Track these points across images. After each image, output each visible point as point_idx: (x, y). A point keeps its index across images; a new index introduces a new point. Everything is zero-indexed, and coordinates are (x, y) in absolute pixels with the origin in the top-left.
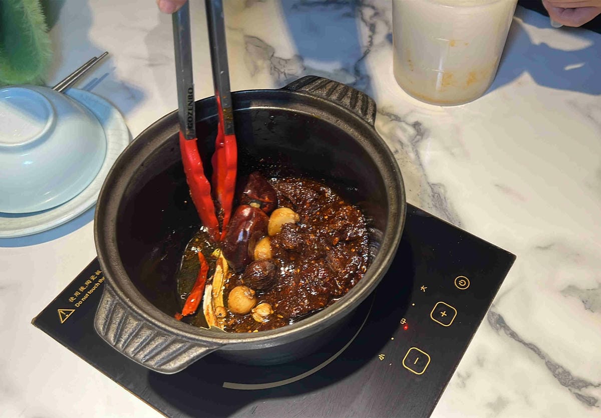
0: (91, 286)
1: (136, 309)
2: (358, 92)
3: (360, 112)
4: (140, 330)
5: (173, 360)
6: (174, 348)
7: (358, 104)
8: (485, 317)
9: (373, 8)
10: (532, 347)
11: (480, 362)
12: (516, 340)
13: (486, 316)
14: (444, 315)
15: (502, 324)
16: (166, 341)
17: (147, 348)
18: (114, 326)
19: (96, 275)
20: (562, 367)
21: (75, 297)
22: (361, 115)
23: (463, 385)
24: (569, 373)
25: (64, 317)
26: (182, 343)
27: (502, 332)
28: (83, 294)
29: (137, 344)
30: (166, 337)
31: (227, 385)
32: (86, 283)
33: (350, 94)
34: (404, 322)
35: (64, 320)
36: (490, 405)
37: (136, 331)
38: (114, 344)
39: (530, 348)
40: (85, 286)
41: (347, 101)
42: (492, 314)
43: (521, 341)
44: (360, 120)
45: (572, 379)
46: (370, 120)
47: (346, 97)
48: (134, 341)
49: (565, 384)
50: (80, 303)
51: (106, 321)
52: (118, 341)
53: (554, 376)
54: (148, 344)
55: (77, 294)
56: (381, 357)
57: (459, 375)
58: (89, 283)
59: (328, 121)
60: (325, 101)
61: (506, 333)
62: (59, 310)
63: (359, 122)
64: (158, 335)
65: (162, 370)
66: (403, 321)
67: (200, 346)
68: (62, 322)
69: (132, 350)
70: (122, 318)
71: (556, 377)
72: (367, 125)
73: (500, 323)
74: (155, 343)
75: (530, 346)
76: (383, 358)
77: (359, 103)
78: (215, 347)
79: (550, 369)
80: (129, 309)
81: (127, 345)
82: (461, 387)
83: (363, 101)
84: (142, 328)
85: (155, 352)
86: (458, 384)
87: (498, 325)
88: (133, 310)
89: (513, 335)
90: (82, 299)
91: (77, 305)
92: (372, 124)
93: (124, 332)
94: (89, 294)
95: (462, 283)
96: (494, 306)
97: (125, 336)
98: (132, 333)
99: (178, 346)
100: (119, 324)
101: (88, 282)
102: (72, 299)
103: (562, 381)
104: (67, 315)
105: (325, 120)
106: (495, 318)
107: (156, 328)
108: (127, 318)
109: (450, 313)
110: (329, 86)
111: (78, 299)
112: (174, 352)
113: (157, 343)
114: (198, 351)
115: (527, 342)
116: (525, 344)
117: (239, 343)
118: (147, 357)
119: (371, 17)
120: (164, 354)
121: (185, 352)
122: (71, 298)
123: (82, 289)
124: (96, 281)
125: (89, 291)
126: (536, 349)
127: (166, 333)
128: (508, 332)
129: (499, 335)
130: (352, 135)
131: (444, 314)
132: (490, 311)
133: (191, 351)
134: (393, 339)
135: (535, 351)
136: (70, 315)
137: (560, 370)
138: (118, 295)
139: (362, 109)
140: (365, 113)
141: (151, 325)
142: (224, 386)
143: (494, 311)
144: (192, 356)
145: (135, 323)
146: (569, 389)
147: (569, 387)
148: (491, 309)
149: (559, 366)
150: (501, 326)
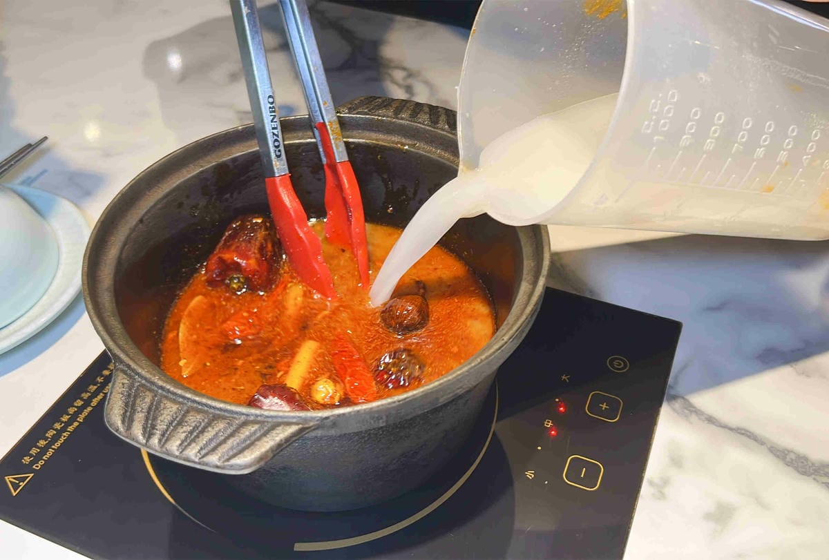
0: (55, 438)
1: (172, 389)
3: (447, 127)
4: (184, 416)
5: (248, 448)
6: (246, 432)
7: (441, 119)
9: (404, 69)
10: (743, 432)
11: (676, 461)
12: (716, 425)
13: (665, 402)
14: (605, 408)
15: (691, 408)
16: (225, 429)
17: (200, 439)
18: (140, 417)
19: (63, 422)
20: (792, 451)
21: (31, 456)
22: (449, 130)
23: (661, 496)
24: (806, 459)
25: (16, 486)
26: (257, 424)
27: (694, 418)
28: (44, 450)
29: (184, 434)
30: (230, 420)
31: (299, 547)
32: (47, 435)
33: (426, 109)
34: (550, 424)
35: (18, 491)
36: (708, 516)
37: (178, 418)
38: (144, 442)
39: (739, 433)
40: (46, 439)
43: (724, 426)
45: (813, 464)
48: (178, 430)
49: (805, 472)
50: (41, 463)
51: (126, 411)
52: (150, 435)
53: (787, 465)
54: (202, 432)
55: (34, 451)
56: (529, 475)
57: (651, 483)
58: (52, 434)
61: (700, 419)
62: (6, 478)
63: (449, 137)
64: (216, 418)
65: (232, 467)
67: (289, 424)
68: (14, 494)
69: (177, 443)
70: (152, 404)
71: (789, 466)
73: (688, 407)
74: (213, 429)
75: (739, 431)
76: (533, 475)
77: (443, 118)
78: (312, 424)
79: (778, 457)
80: (160, 391)
81: (167, 438)
82: (659, 499)
83: (448, 115)
84: (188, 412)
85: (215, 441)
86: (653, 494)
87: (686, 411)
88: (168, 391)
89: (711, 420)
90: (44, 458)
91: (37, 467)
93: (159, 421)
94: (53, 449)
95: (619, 364)
96: (671, 387)
97: (161, 426)
98: (172, 422)
99: (253, 428)
100: (148, 412)
101: (50, 433)
102: (27, 460)
103: (800, 469)
104: (21, 484)
106: (679, 402)
108: (160, 402)
109: (613, 403)
110: (395, 104)
111: (38, 458)
112: (249, 437)
113: (217, 429)
114: (287, 430)
115: (733, 427)
116: (731, 429)
118: (205, 450)
119: (405, 79)
120: (231, 442)
121: (265, 434)
122: (25, 458)
123: (42, 443)
124: (64, 430)
125: (54, 445)
126: (748, 434)
127: (228, 414)
128: (703, 418)
129: (691, 423)
131: (604, 406)
132: (669, 395)
133: (274, 432)
134: (540, 448)
135: (749, 437)
136: (25, 483)
137: (793, 456)
138: (138, 374)
139: (448, 123)
140: (454, 127)
141: (200, 406)
142: (295, 550)
143: (675, 394)
144: (278, 439)
145: (175, 407)
146: (814, 479)
147: (813, 476)
148: (669, 392)
149: (788, 451)
150: (691, 412)
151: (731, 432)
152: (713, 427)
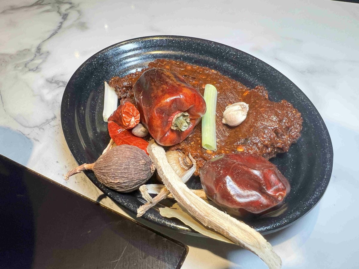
119: (66, 10)
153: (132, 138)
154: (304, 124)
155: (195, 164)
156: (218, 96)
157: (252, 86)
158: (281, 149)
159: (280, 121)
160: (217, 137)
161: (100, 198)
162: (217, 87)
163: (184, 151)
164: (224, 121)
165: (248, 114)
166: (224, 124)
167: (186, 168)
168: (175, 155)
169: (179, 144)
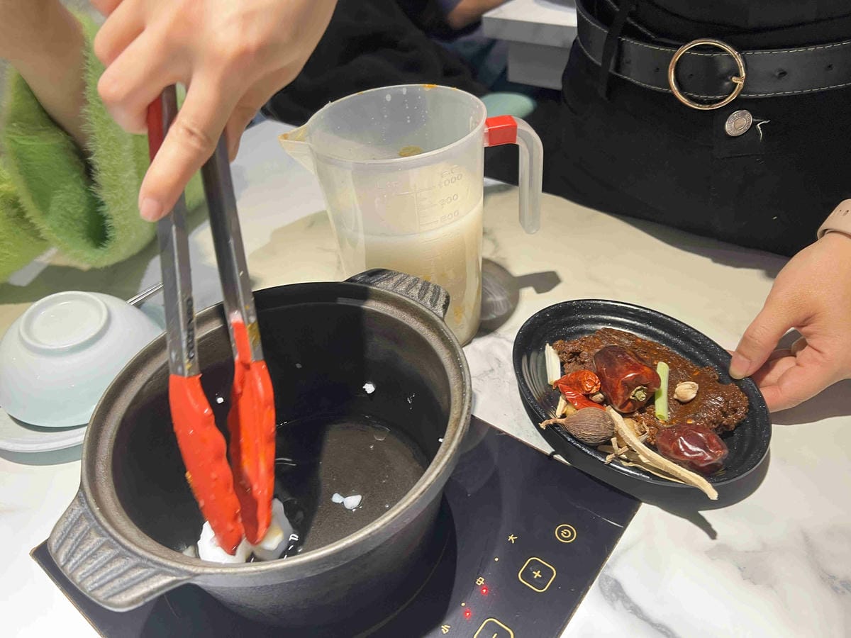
2: (429, 284)
3: (429, 303)
4: (99, 549)
5: (126, 591)
6: (133, 574)
7: (427, 295)
8: (595, 582)
10: (664, 630)
12: (639, 617)
13: (597, 580)
14: (538, 577)
15: (620, 594)
16: (125, 564)
17: (99, 573)
18: (70, 542)
22: (429, 306)
26: (145, 568)
27: (619, 604)
29: (90, 566)
30: (128, 560)
33: (419, 285)
34: (482, 582)
37: (94, 550)
38: (62, 564)
39: (659, 630)
41: (415, 292)
42: (606, 578)
43: (646, 619)
44: (427, 311)
46: (441, 312)
47: (414, 289)
48: (87, 562)
51: (64, 534)
52: (69, 561)
54: (103, 567)
56: (445, 629)
59: (392, 315)
60: (390, 293)
61: (625, 607)
63: (427, 314)
64: (120, 556)
65: (110, 604)
66: (480, 581)
67: (166, 574)
69: (80, 573)
70: (83, 532)
72: (434, 316)
73: (617, 592)
74: (111, 565)
75: (660, 628)
76: (448, 630)
77: (429, 295)
78: (185, 577)
80: (95, 520)
81: (78, 566)
83: (434, 292)
84: (102, 546)
85: (108, 578)
87: (614, 595)
88: (100, 522)
89: (636, 610)
92: (442, 316)
93: (79, 550)
95: (566, 534)
96: (608, 567)
97: (78, 556)
98: (88, 552)
99: (140, 571)
100: (76, 540)
105: (389, 314)
106: (610, 583)
107: (120, 548)
108: (89, 532)
109: (546, 573)
110: (396, 279)
112: (131, 580)
113: (113, 567)
115: (655, 622)
116: (652, 624)
117: (217, 574)
118: (96, 585)
120: (116, 583)
121: (145, 580)
126: (668, 633)
127: (129, 554)
128: (628, 606)
129: (614, 608)
130: (418, 331)
131: (537, 574)
132: (603, 574)
133: (152, 579)
134: (463, 604)
138: (87, 502)
139: (431, 300)
140: (434, 305)
141: (114, 542)
143: (609, 574)
144: (151, 587)
145: (96, 539)
148: (604, 571)
150: (618, 596)
151: (650, 626)
152: (634, 618)
153: (590, 403)
154: (750, 407)
155: (648, 431)
156: (670, 373)
157: (703, 365)
158: (727, 426)
159: (726, 402)
160: (669, 410)
161: (553, 453)
162: (668, 364)
163: (637, 419)
164: (675, 397)
165: (698, 393)
166: (676, 400)
167: (640, 434)
168: (629, 421)
169: (633, 413)
